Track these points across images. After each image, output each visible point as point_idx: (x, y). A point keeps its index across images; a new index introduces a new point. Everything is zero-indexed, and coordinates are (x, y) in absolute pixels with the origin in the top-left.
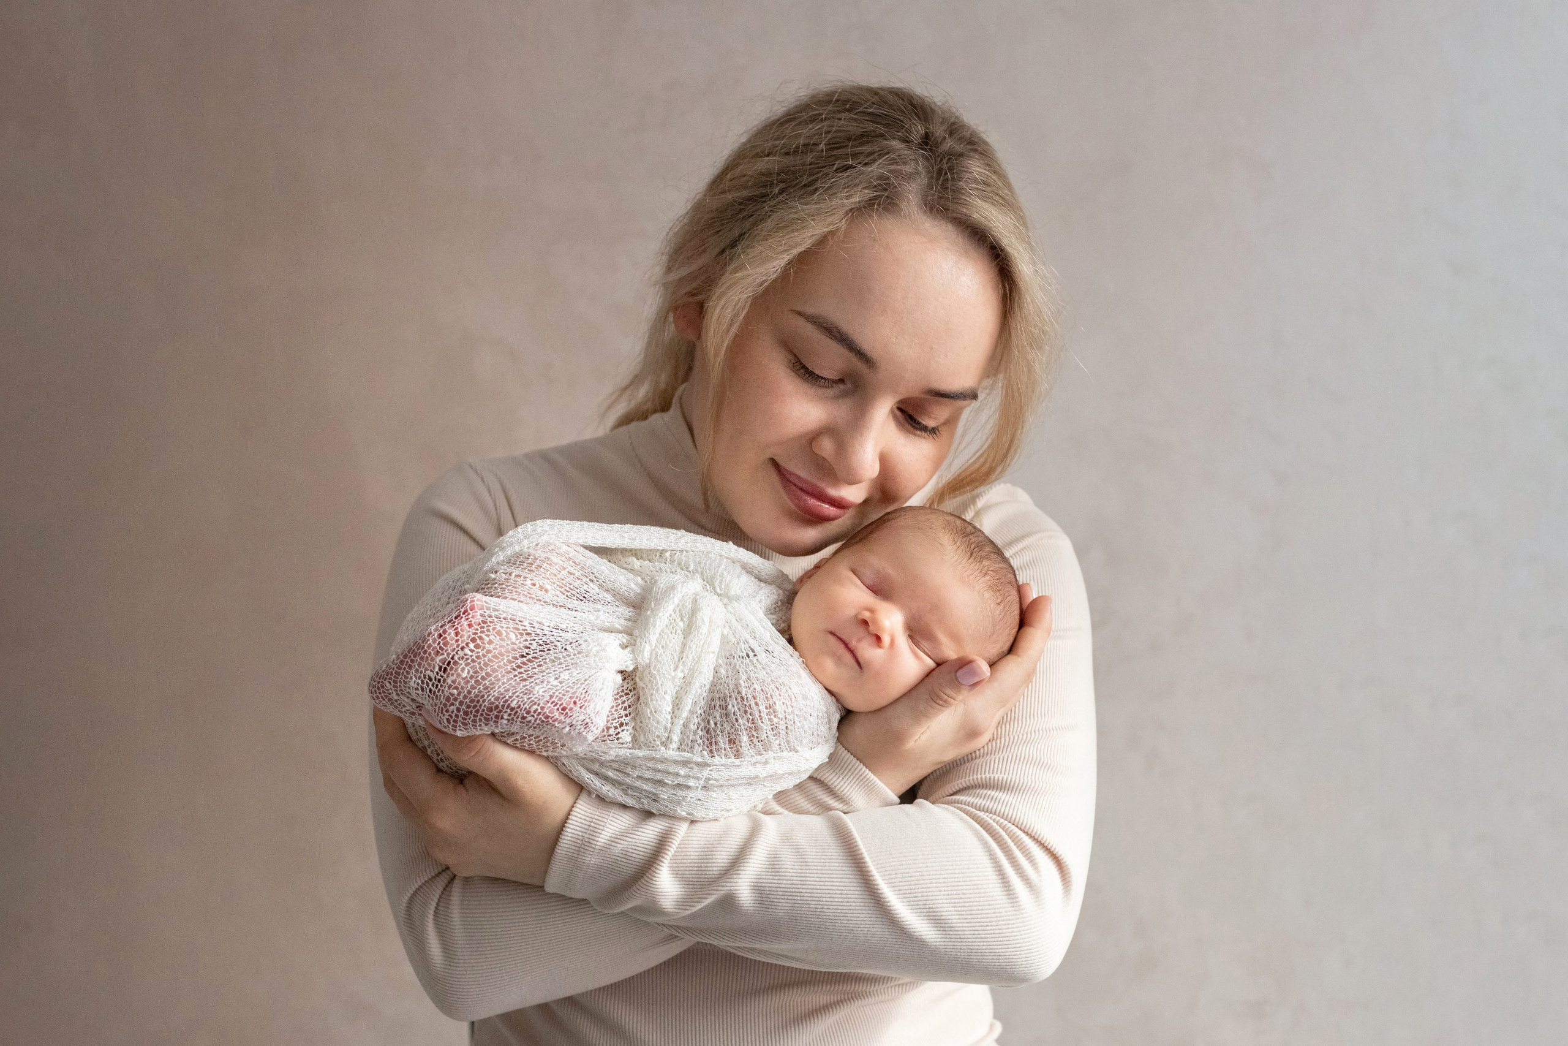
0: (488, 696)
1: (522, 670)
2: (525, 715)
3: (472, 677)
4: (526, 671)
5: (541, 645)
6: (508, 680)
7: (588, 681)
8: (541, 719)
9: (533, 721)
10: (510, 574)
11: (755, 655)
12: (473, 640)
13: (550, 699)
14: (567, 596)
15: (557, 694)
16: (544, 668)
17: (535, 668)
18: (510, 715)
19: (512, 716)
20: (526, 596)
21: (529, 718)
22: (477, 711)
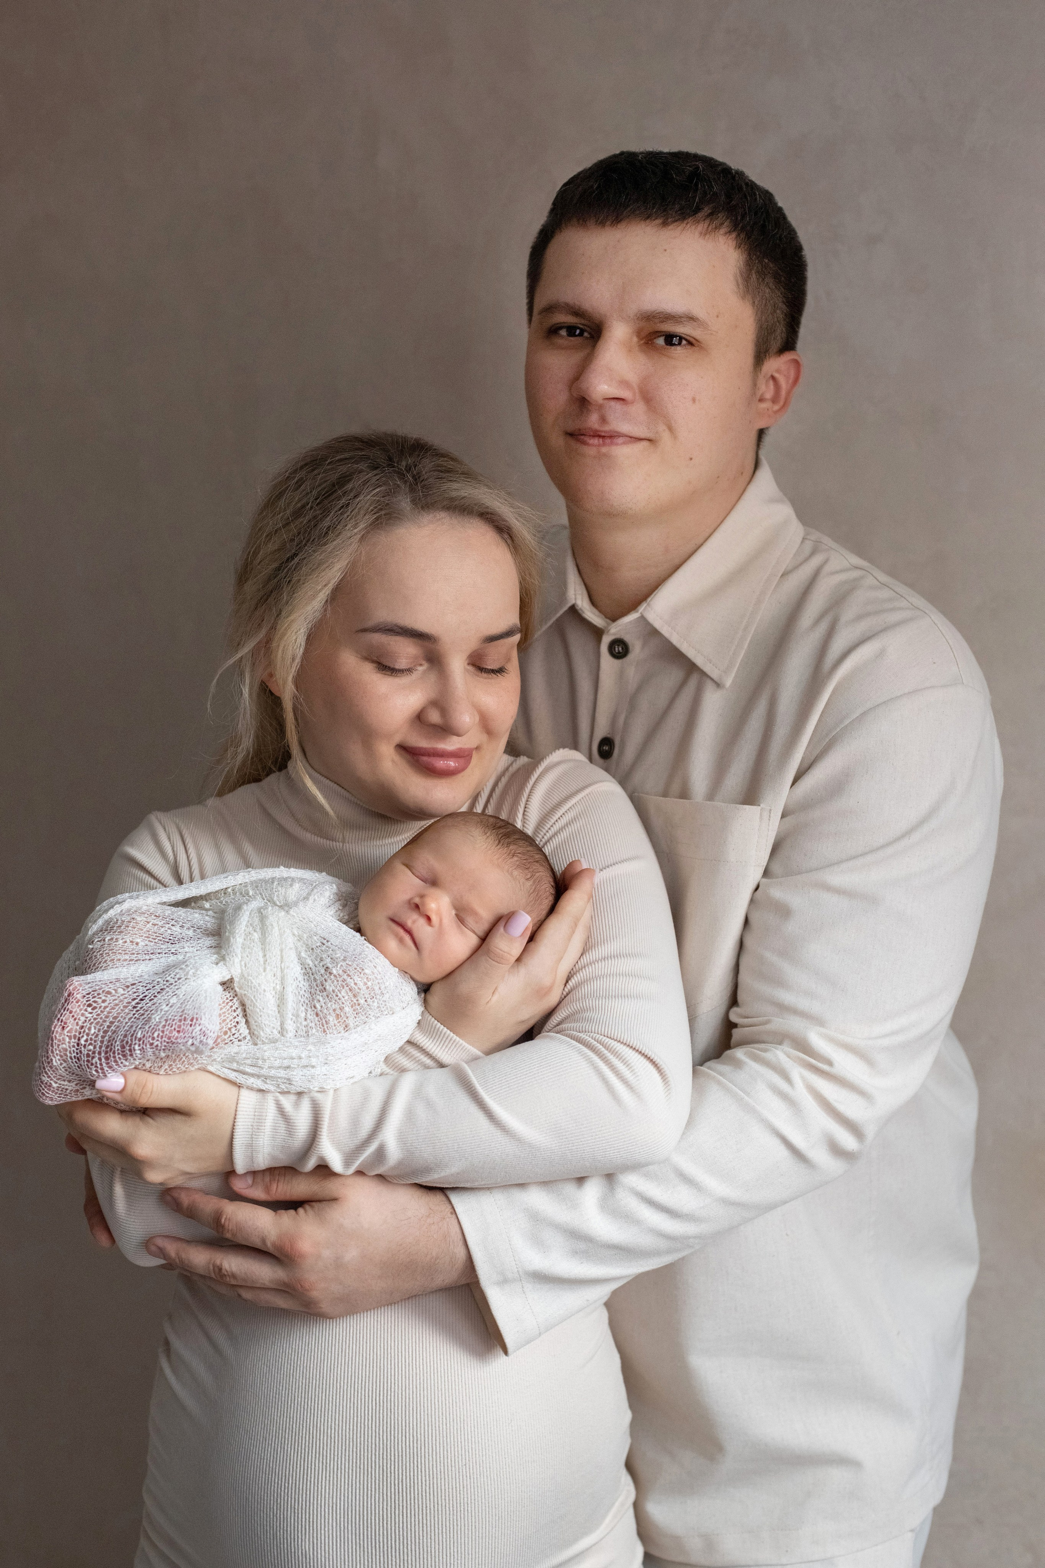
0: (118, 1037)
1: (138, 1009)
2: (151, 1042)
3: (99, 1031)
4: (141, 1008)
5: (146, 987)
6: (130, 1019)
7: (192, 998)
8: (165, 1041)
9: (160, 1045)
10: (104, 940)
11: (328, 941)
12: (89, 1005)
13: (166, 1022)
14: (155, 942)
15: (170, 1017)
16: (155, 1001)
17: (148, 1003)
18: (139, 1045)
19: (142, 1045)
20: (121, 953)
21: (155, 1044)
22: (114, 1053)
